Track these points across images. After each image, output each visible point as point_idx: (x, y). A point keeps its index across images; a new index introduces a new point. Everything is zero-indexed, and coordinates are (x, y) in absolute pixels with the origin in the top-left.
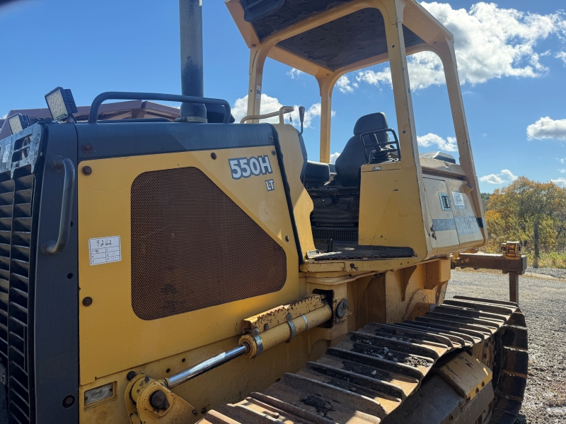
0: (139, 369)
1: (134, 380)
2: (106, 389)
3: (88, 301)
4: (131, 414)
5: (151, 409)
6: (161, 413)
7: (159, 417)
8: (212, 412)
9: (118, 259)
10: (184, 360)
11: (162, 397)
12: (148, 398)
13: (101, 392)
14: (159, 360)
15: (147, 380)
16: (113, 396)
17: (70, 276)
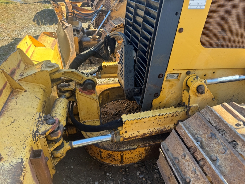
0: (193, 70)
1: (190, 75)
2: (176, 75)
3: (181, 30)
4: (184, 90)
5: (196, 92)
6: (199, 95)
7: (198, 96)
8: (225, 104)
9: (203, 8)
10: (214, 72)
11: (203, 89)
12: (196, 87)
13: (173, 76)
14: (203, 69)
15: (197, 78)
16: (178, 79)
17: (177, 14)
